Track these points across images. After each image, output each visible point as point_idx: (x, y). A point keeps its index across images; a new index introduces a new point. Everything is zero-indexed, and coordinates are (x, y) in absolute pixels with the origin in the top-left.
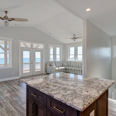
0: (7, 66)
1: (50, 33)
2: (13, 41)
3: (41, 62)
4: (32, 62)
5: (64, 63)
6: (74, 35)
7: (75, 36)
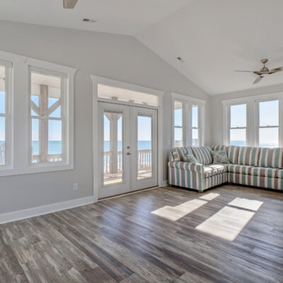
0: (46, 161)
1: (179, 58)
2: (75, 76)
3: (152, 150)
4: (128, 147)
5: (216, 154)
6: (265, 62)
7: (266, 65)
